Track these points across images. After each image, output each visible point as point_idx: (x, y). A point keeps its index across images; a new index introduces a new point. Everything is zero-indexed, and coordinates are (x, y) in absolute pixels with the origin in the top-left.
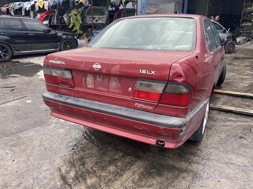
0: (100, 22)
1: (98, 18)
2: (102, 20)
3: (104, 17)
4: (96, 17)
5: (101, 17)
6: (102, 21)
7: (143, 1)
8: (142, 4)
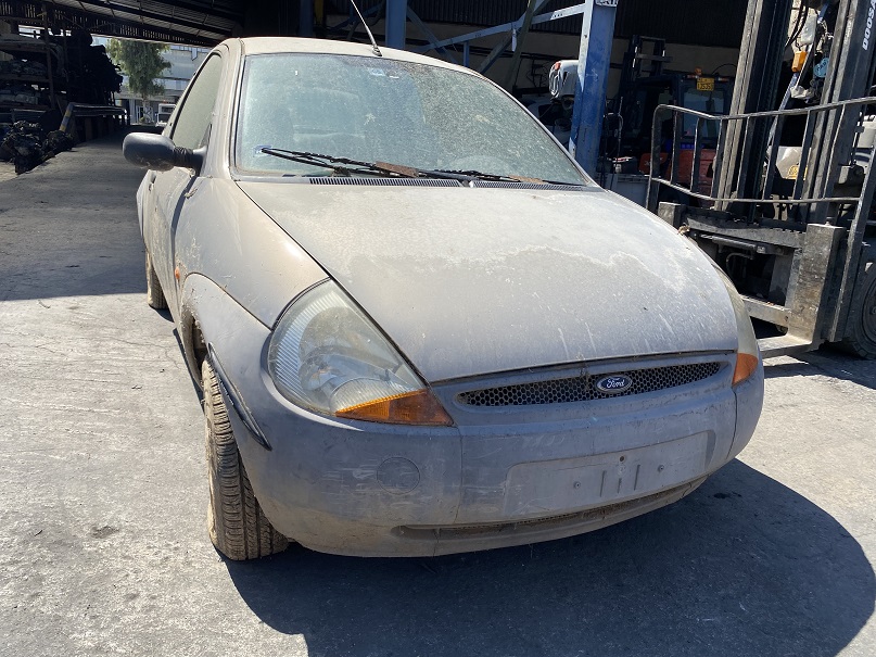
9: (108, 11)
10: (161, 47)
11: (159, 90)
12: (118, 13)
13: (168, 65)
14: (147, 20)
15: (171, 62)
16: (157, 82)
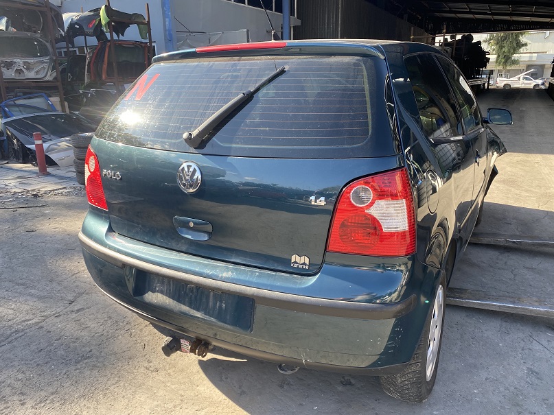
0: (31, 75)
1: (24, 63)
2: (35, 70)
3: (42, 62)
4: (14, 60)
5: (32, 61)
6: (37, 73)
7: (167, 23)
8: (165, 30)
10: (522, 34)
11: (516, 62)
12: (496, 17)
13: (526, 45)
14: (515, 18)
15: (529, 42)
16: (515, 56)
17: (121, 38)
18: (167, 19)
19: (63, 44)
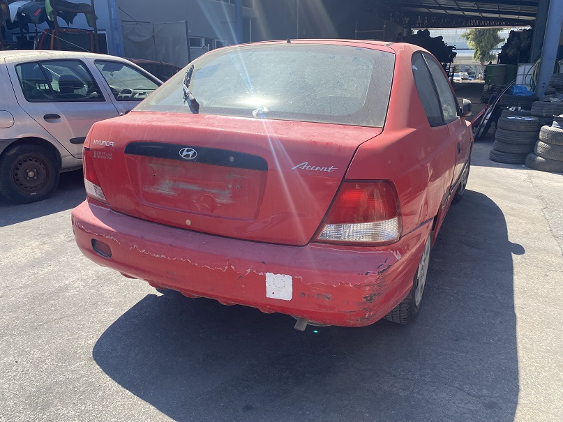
7: (112, 13)
8: (111, 19)
9: (460, 13)
12: (467, 13)
14: (484, 15)
16: (493, 52)
17: (70, 26)
18: (112, 9)
19: (18, 30)
